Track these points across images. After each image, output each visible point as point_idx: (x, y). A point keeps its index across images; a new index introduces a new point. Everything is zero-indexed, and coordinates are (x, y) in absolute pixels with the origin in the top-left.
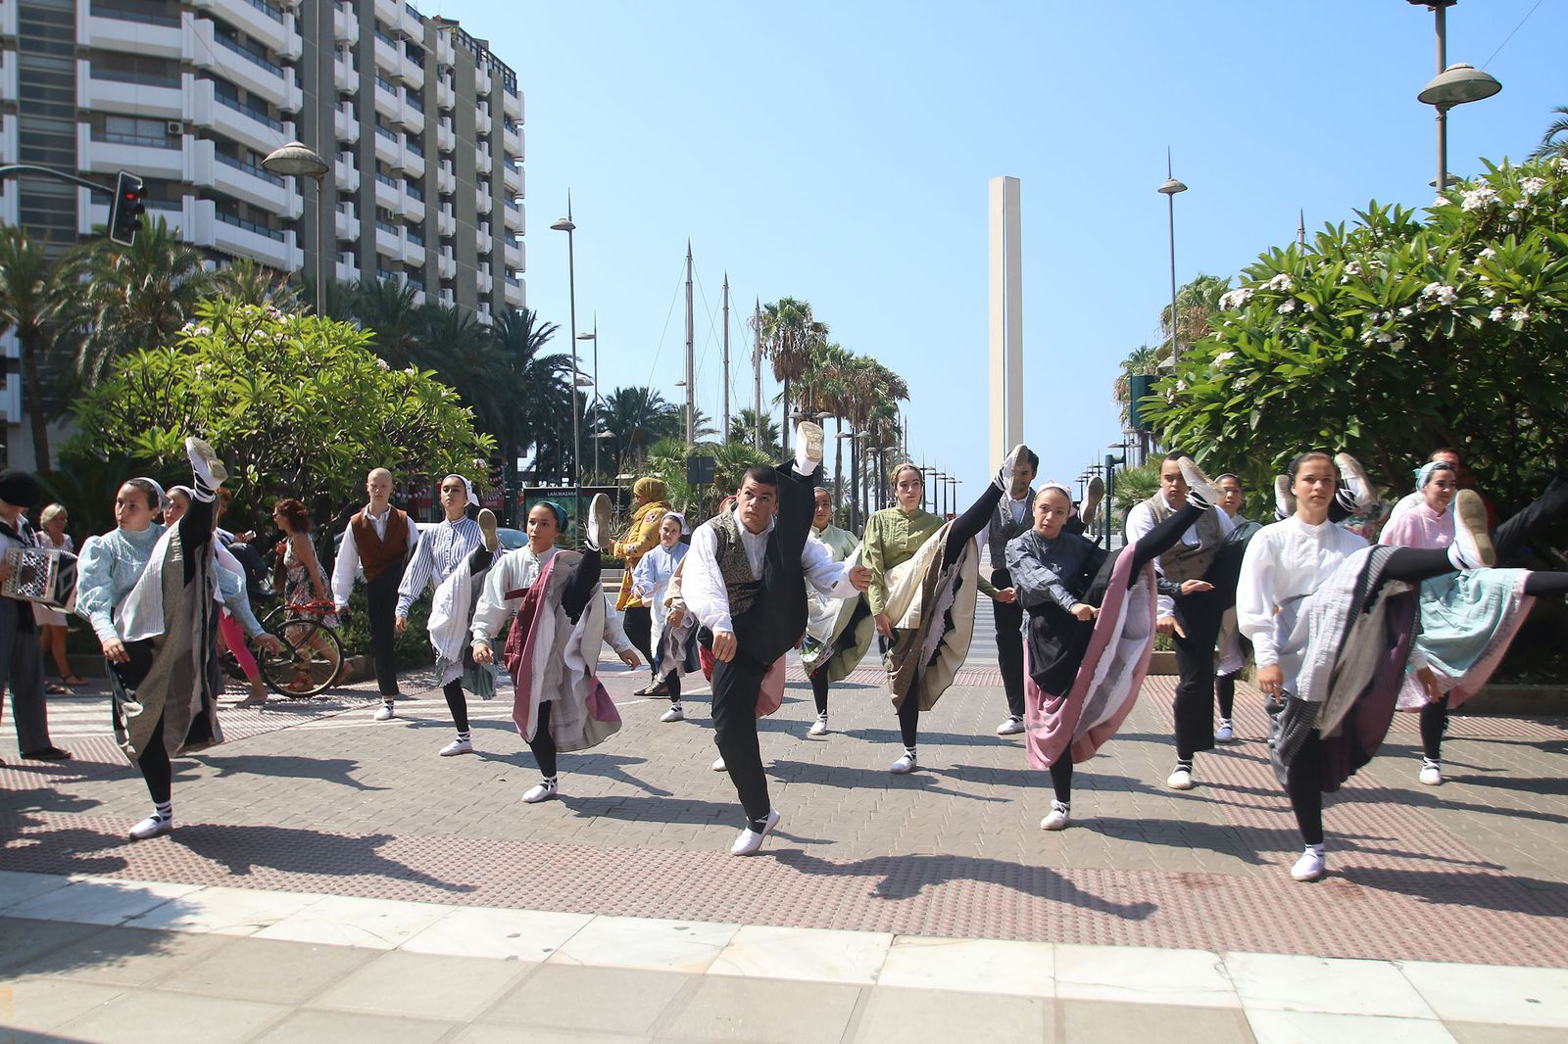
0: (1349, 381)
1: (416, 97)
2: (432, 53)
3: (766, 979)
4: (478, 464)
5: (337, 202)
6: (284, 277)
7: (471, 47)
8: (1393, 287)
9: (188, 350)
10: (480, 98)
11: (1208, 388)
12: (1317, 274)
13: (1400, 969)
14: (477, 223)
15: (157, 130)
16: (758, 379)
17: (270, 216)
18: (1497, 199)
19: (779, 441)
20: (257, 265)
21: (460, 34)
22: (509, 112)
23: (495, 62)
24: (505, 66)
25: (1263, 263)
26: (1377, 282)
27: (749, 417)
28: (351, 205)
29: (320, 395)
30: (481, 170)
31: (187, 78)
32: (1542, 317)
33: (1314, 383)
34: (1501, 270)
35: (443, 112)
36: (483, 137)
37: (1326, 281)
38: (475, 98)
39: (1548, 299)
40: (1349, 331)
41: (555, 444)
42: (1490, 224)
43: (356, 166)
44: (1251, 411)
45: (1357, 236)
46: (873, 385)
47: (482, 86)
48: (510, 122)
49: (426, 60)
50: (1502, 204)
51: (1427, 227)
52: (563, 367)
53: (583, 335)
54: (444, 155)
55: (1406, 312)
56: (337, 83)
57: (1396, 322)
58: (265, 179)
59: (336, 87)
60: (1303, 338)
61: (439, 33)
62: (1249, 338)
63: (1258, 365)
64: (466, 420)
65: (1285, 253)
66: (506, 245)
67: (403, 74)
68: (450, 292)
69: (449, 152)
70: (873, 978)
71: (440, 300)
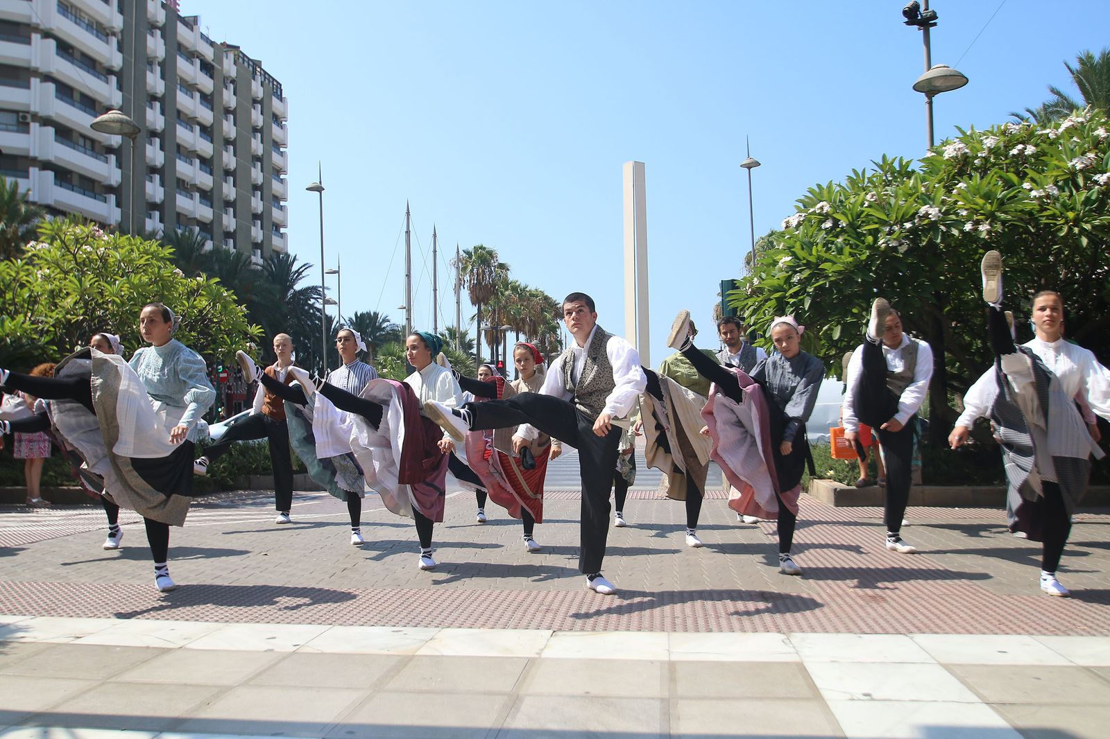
0: (871, 274)
1: (207, 99)
2: (220, 68)
3: (460, 657)
4: (250, 347)
5: (147, 174)
7: (249, 65)
8: (898, 209)
9: (30, 262)
10: (255, 101)
11: (775, 282)
12: (847, 202)
13: (911, 638)
14: (252, 192)
15: (11, 119)
16: (458, 303)
17: (96, 183)
18: (967, 151)
19: (474, 351)
21: (241, 55)
22: (277, 112)
23: (267, 76)
24: (274, 79)
25: (811, 196)
26: (888, 206)
27: (452, 332)
28: (157, 177)
29: (131, 290)
30: (255, 154)
31: (35, 81)
32: (998, 227)
33: (846, 277)
34: (971, 197)
35: (227, 111)
36: (257, 129)
37: (853, 206)
38: (251, 101)
39: (1003, 216)
40: (870, 239)
41: (309, 353)
42: (963, 166)
43: (162, 148)
44: (804, 298)
45: (874, 179)
46: (543, 310)
47: (257, 93)
48: (277, 119)
49: (215, 73)
50: (970, 154)
51: (922, 173)
52: (315, 296)
53: (330, 271)
54: (227, 142)
55: (908, 225)
56: (148, 88)
57: (901, 232)
58: (92, 156)
59: (147, 91)
60: (839, 245)
61: (225, 54)
62: (802, 246)
63: (808, 265)
64: (240, 314)
65: (825, 188)
66: (273, 208)
67: (198, 83)
68: (231, 241)
69: (231, 140)
70: (538, 654)
71: (224, 247)
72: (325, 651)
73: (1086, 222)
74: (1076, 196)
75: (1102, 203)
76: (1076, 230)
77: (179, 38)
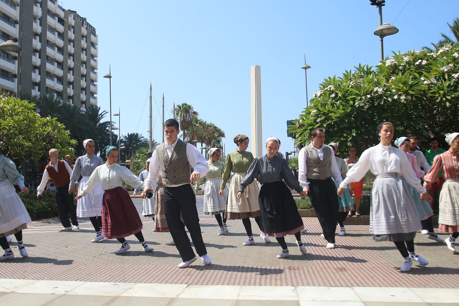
0: (352, 118)
1: (61, 35)
2: (67, 21)
3: (140, 297)
4: (71, 150)
5: (33, 69)
6: (13, 94)
7: (80, 20)
8: (364, 89)
10: (83, 36)
11: (309, 122)
12: (342, 85)
13: (353, 289)
14: (81, 77)
17: (9, 74)
18: (396, 62)
20: (3, 89)
21: (77, 15)
22: (93, 41)
23: (89, 25)
24: (92, 26)
25: (326, 82)
26: (360, 87)
28: (37, 71)
29: (14, 123)
30: (83, 60)
32: (409, 97)
33: (341, 119)
34: (398, 84)
35: (70, 41)
36: (84, 49)
37: (344, 87)
38: (81, 37)
39: (411, 92)
40: (351, 102)
42: (394, 69)
43: (40, 57)
45: (355, 75)
46: (214, 133)
47: (84, 32)
48: (93, 45)
49: (65, 23)
50: (397, 64)
51: (377, 72)
52: (109, 126)
53: (116, 114)
54: (70, 55)
55: (369, 96)
56: (34, 30)
57: (366, 99)
58: (7, 61)
59: (33, 31)
60: (338, 105)
61: (69, 15)
62: (321, 105)
63: (324, 114)
64: (67, 134)
65: (332, 79)
66: (91, 85)
67: (57, 27)
68: (71, 100)
69: (72, 54)
70: (177, 296)
71: (68, 103)
72: (78, 294)
73: (448, 96)
74: (444, 84)
75: (456, 87)
76: (444, 99)
77: (48, 7)
